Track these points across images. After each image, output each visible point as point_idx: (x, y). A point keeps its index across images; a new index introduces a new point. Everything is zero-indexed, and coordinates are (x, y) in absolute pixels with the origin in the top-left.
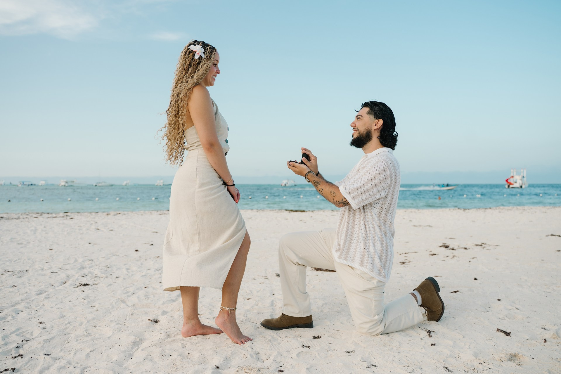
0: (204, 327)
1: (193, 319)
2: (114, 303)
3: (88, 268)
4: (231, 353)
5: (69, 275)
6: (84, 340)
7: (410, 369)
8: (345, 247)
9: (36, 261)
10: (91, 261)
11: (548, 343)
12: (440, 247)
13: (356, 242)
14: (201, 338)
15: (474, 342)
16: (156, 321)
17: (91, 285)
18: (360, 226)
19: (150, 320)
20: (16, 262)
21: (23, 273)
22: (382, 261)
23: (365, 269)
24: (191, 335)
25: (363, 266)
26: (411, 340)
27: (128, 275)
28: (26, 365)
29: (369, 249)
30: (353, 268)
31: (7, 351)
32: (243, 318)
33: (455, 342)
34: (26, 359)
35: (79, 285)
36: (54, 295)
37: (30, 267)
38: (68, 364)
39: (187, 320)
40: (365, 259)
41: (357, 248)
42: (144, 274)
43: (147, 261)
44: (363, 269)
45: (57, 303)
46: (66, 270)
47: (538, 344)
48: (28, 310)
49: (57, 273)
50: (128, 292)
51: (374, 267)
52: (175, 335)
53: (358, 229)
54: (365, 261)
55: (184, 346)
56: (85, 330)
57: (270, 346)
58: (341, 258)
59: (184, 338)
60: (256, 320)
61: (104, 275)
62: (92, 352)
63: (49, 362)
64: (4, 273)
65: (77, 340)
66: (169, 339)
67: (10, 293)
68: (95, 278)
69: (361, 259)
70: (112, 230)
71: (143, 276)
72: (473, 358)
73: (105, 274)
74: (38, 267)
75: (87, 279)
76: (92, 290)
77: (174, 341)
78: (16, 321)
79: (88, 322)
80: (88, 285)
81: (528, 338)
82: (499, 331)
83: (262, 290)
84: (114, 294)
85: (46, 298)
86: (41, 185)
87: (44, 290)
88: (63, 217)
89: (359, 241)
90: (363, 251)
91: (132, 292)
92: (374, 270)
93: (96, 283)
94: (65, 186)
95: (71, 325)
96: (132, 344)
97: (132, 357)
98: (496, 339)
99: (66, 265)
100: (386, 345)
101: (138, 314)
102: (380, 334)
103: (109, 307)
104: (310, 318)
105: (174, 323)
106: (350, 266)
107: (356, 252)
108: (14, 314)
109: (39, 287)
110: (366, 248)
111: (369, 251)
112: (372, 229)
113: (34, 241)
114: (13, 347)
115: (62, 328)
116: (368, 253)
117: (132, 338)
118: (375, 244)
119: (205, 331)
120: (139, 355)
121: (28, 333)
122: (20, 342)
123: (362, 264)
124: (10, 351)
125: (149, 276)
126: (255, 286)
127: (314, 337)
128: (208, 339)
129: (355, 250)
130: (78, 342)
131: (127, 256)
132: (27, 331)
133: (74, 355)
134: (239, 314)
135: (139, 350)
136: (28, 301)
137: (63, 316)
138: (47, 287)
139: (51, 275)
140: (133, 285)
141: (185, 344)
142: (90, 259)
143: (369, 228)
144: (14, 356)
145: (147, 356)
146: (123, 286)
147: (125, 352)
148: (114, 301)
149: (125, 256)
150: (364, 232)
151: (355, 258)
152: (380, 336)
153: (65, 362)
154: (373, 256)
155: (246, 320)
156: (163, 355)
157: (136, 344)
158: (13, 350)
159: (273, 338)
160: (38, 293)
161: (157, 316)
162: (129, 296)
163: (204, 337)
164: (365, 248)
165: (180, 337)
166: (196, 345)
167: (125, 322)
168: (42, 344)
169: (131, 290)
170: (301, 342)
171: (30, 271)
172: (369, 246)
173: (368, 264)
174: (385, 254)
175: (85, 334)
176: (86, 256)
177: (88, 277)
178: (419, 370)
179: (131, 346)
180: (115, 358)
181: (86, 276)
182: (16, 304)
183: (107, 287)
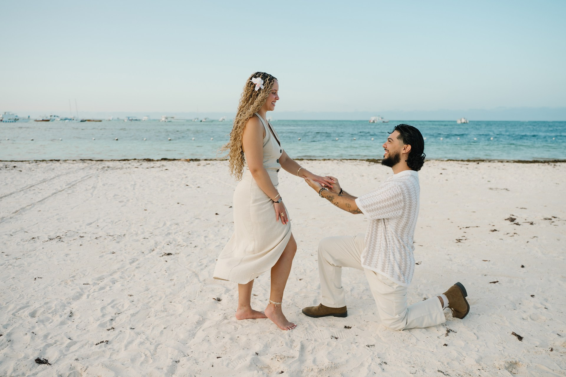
0: (254, 312)
1: (245, 306)
2: (189, 277)
3: (173, 234)
4: (271, 340)
5: (157, 242)
6: (161, 316)
7: (414, 370)
8: (369, 255)
9: (132, 223)
10: (177, 225)
11: (554, 352)
12: (506, 220)
13: (379, 251)
14: (251, 322)
15: (485, 344)
16: (219, 300)
17: (174, 255)
18: (382, 238)
19: (214, 299)
20: (117, 224)
21: (121, 238)
22: (402, 268)
23: (386, 274)
24: (243, 318)
25: (384, 272)
26: (429, 337)
27: (205, 244)
28: (117, 338)
29: (389, 257)
30: (376, 273)
31: (104, 323)
32: (291, 301)
33: (467, 343)
34: (117, 332)
35: (164, 254)
36: (144, 265)
37: (127, 231)
38: (146, 340)
39: (240, 306)
40: (386, 266)
41: (379, 256)
42: (218, 244)
43: (224, 227)
44: (384, 274)
45: (145, 274)
46: (156, 235)
47: (544, 352)
48: (122, 280)
49: (148, 239)
50: (201, 265)
51: (394, 273)
52: (231, 317)
53: (380, 240)
54: (385, 267)
55: (236, 329)
56: (163, 305)
57: (305, 335)
58: (366, 264)
59: (237, 320)
60: (301, 305)
61: (185, 244)
62: (165, 329)
63: (133, 336)
64: (106, 237)
65: (156, 315)
66: (226, 321)
67: (110, 260)
68: (178, 246)
69: (382, 266)
70: (199, 187)
71: (217, 246)
72: (475, 363)
73: (186, 242)
74: (134, 231)
75: (171, 247)
76: (173, 260)
77: (229, 323)
78: (112, 292)
79: (166, 296)
80: (171, 254)
81: (538, 344)
82: (513, 334)
83: (315, 269)
84: (190, 266)
85: (137, 268)
86: (145, 120)
87: (136, 258)
88: (159, 167)
89: (381, 250)
90: (384, 258)
91: (205, 264)
92: (393, 276)
93: (178, 252)
94: (165, 121)
95: (153, 299)
96: (196, 323)
97: (195, 336)
98: (507, 343)
99: (156, 229)
100: (405, 341)
101: (206, 292)
102: (403, 329)
103: (184, 282)
104: (345, 308)
105: (232, 303)
106: (374, 272)
107: (379, 260)
108: (111, 284)
109: (133, 254)
110: (387, 256)
111: (389, 259)
112: (392, 241)
113: (132, 199)
114: (108, 319)
115: (146, 302)
116: (388, 261)
117: (197, 318)
118: (395, 253)
119: (255, 316)
120: (200, 334)
121: (120, 305)
122: (113, 315)
123: (383, 270)
124: (106, 323)
125: (222, 246)
126: (310, 264)
127: (346, 327)
128: (256, 323)
129: (377, 258)
130: (157, 317)
131: (207, 220)
132: (120, 303)
133: (152, 330)
134: (288, 297)
135: (201, 330)
136: (122, 271)
137: (148, 289)
138: (139, 255)
139: (143, 241)
140: (208, 256)
141: (237, 326)
142: (176, 223)
143: (389, 239)
144: (108, 328)
145: (206, 337)
146: (199, 257)
147: (190, 331)
148: (188, 275)
149: (206, 220)
150: (384, 243)
151: (377, 264)
152: (402, 331)
153: (144, 337)
154: (393, 264)
155: (292, 304)
156: (218, 337)
157: (199, 323)
158: (108, 322)
159: (310, 325)
160: (131, 261)
161: (221, 294)
162: (202, 269)
163: (254, 321)
164: (385, 257)
165: (234, 319)
166: (246, 328)
167: (194, 299)
168: (129, 318)
169: (205, 262)
170: (332, 332)
171: (126, 236)
172: (390, 255)
173: (388, 270)
174: (404, 263)
175: (163, 309)
176: (173, 219)
177: (172, 245)
178: (421, 372)
179: (196, 325)
180: (182, 336)
181: (171, 243)
182: (114, 272)
183: (186, 257)
